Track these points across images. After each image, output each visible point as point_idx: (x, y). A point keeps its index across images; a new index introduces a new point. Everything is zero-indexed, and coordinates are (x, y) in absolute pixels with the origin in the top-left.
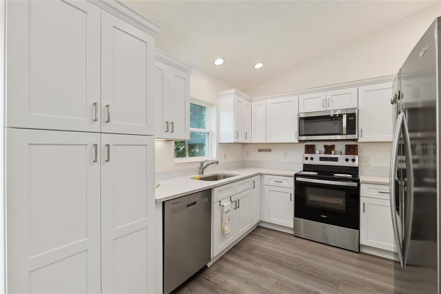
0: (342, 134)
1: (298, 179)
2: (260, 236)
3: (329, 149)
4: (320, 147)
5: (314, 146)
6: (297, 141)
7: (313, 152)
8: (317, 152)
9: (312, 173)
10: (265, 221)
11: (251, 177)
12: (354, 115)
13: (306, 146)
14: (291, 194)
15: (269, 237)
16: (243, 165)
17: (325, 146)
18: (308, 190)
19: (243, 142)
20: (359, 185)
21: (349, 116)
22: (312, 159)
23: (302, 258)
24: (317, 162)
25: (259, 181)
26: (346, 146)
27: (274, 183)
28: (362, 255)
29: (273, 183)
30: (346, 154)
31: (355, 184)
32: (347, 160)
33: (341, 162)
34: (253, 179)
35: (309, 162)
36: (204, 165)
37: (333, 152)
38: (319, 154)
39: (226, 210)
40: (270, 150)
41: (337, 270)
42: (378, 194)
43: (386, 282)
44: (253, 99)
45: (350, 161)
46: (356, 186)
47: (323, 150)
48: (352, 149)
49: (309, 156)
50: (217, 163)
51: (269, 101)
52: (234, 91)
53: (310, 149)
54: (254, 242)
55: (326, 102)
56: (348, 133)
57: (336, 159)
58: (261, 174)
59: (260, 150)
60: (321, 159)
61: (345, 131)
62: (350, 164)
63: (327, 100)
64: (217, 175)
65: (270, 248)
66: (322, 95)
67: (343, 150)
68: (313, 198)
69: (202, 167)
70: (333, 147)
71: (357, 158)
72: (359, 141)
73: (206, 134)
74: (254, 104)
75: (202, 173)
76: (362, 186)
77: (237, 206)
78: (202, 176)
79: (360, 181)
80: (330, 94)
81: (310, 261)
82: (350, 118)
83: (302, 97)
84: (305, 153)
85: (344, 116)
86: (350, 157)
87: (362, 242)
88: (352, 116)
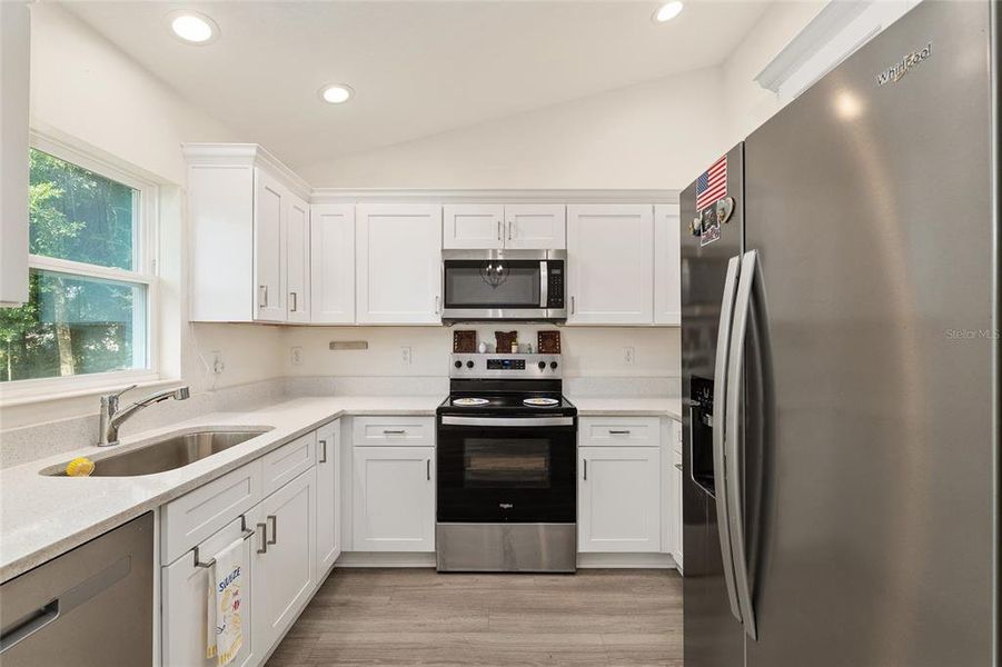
0: (538, 306)
1: (447, 420)
2: (343, 605)
3: (505, 341)
4: (486, 338)
5: (474, 332)
6: (439, 322)
7: (472, 348)
8: (482, 348)
9: (475, 402)
10: (355, 550)
11: (314, 428)
12: (560, 265)
13: (456, 332)
14: (429, 461)
15: (370, 598)
16: (284, 391)
17: (498, 334)
18: (470, 444)
19: (282, 319)
20: (575, 421)
21: (552, 264)
22: (471, 365)
23: (467, 637)
24: (481, 372)
25: (338, 437)
26: (540, 333)
27: (384, 436)
28: (582, 577)
29: (380, 437)
30: (540, 352)
31: (568, 421)
32: (542, 365)
33: (533, 371)
34: (322, 434)
35: (466, 373)
36: (123, 406)
37: (514, 348)
38: (486, 352)
39: (222, 573)
40: (365, 345)
41: (552, 640)
42: (608, 436)
43: (639, 631)
44: (316, 194)
45: (548, 366)
46: (571, 423)
47: (494, 343)
48: (549, 342)
49: (465, 357)
50: (185, 394)
51: (364, 208)
52: (253, 152)
53: (465, 342)
54: (328, 632)
55: (504, 229)
56: (549, 306)
57: (520, 365)
58: (343, 417)
59: (332, 345)
60: (491, 364)
61: (544, 303)
62: (548, 373)
63: (507, 225)
64: (183, 438)
65: (378, 638)
66: (497, 210)
67: (534, 343)
68: (481, 463)
69: (113, 415)
70: (513, 336)
71: (557, 358)
72: (568, 323)
73: (135, 290)
74: (317, 209)
75: (113, 438)
76: (581, 421)
77: (269, 538)
78: (107, 451)
79: (579, 413)
80: (513, 210)
81: (489, 638)
82: (554, 272)
83: (450, 209)
84: (455, 351)
85: (544, 266)
86: (547, 358)
87: (582, 548)
88: (557, 266)
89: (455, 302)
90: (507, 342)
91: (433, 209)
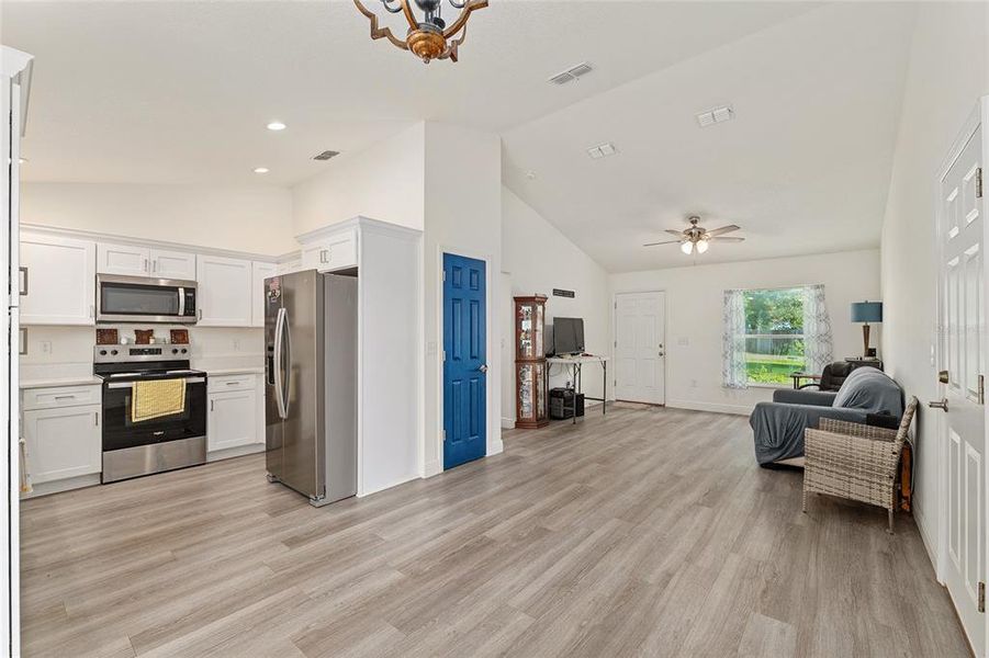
0: (177, 315)
1: (111, 385)
3: (143, 336)
4: (127, 336)
5: (116, 330)
6: (92, 322)
7: (114, 341)
8: (124, 341)
12: (193, 290)
13: (100, 330)
14: (96, 414)
17: (137, 332)
20: (206, 379)
21: (186, 290)
22: (115, 353)
24: (124, 357)
26: (172, 331)
27: (55, 401)
28: (211, 466)
30: (173, 343)
31: (202, 380)
32: (175, 352)
33: (167, 356)
35: (109, 358)
37: (152, 341)
38: (128, 344)
42: (226, 386)
45: (180, 352)
46: (204, 381)
47: (134, 337)
48: (179, 336)
49: (109, 348)
53: (106, 336)
55: (150, 265)
56: (185, 314)
57: (158, 351)
60: (133, 352)
61: (181, 312)
62: (180, 357)
63: (152, 263)
66: (145, 253)
67: (168, 337)
70: (150, 332)
71: (185, 346)
72: (198, 324)
76: (209, 379)
79: (208, 375)
80: (157, 253)
82: (189, 295)
83: (103, 247)
84: (98, 344)
85: (181, 291)
86: (179, 347)
87: (210, 449)
88: (191, 292)
89: (109, 310)
90: (145, 337)
91: (89, 245)
